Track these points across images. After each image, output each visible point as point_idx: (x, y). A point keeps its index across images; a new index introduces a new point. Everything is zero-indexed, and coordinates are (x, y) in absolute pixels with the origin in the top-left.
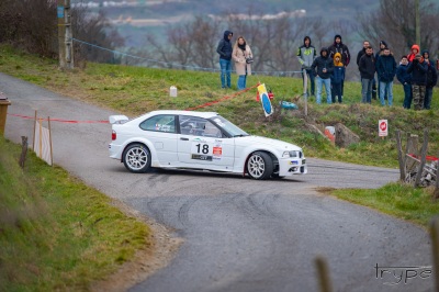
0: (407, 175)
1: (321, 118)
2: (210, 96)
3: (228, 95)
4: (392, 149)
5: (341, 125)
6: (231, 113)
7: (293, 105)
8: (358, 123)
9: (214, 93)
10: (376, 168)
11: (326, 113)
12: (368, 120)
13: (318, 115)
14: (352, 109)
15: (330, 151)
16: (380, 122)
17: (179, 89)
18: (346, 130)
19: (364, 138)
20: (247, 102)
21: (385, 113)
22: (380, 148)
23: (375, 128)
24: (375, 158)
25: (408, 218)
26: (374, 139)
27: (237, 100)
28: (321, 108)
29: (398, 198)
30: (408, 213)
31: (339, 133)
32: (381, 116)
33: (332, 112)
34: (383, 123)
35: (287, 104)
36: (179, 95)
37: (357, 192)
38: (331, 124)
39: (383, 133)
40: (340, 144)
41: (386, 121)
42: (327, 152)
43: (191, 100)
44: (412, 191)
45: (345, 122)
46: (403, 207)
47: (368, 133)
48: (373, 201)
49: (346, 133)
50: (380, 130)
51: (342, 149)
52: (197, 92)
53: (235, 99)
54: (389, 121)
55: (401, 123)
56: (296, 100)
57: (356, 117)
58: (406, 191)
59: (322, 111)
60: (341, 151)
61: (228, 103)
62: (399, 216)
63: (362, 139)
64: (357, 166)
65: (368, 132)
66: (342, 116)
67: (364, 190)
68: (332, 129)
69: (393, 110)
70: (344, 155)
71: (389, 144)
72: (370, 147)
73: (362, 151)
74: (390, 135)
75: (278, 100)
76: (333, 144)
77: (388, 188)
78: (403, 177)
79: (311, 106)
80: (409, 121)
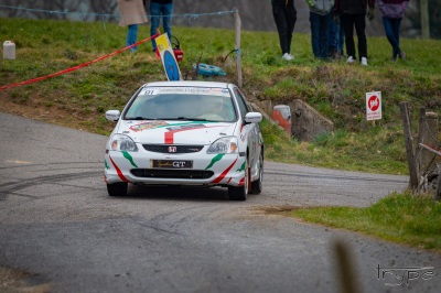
0: (422, 179)
1: (266, 91)
2: (73, 57)
3: (103, 54)
4: (390, 141)
5: (300, 103)
6: (109, 85)
7: (217, 69)
8: (331, 99)
9: (80, 52)
10: (363, 175)
11: (275, 82)
12: (348, 92)
13: (261, 85)
14: (319, 76)
15: (284, 146)
16: (368, 96)
17: (18, 45)
18: (310, 111)
19: (341, 123)
20: (136, 65)
21: (376, 81)
22: (369, 140)
23: (360, 106)
24: (359, 158)
25: (430, 247)
26: (359, 126)
27: (120, 63)
28: (265, 73)
29: (408, 218)
30: (427, 240)
31: (296, 116)
32: (369, 86)
33: (284, 80)
34: (373, 98)
35: (207, 68)
36: (20, 57)
37: (336, 211)
38: (285, 101)
39: (373, 115)
40: (299, 135)
41: (378, 94)
42: (278, 149)
43: (41, 65)
44: (432, 205)
45: (307, 97)
46: (419, 231)
47: (347, 115)
48: (366, 223)
49: (310, 115)
50: (369, 110)
51: (304, 144)
52: (50, 50)
53: (117, 61)
54: (384, 94)
55: (405, 98)
56: (222, 60)
57: (326, 87)
58: (422, 205)
59: (268, 80)
60: (301, 147)
61: (104, 69)
62: (414, 244)
63: (337, 126)
64: (331, 171)
65: (348, 113)
66: (301, 86)
67: (347, 208)
68: (285, 110)
69: (390, 75)
70: (307, 153)
71: (384, 133)
72: (352, 139)
73: (339, 146)
74: (385, 118)
75: (192, 60)
76: (288, 135)
77: (390, 202)
78: (414, 183)
79: (248, 71)
80: (418, 94)
